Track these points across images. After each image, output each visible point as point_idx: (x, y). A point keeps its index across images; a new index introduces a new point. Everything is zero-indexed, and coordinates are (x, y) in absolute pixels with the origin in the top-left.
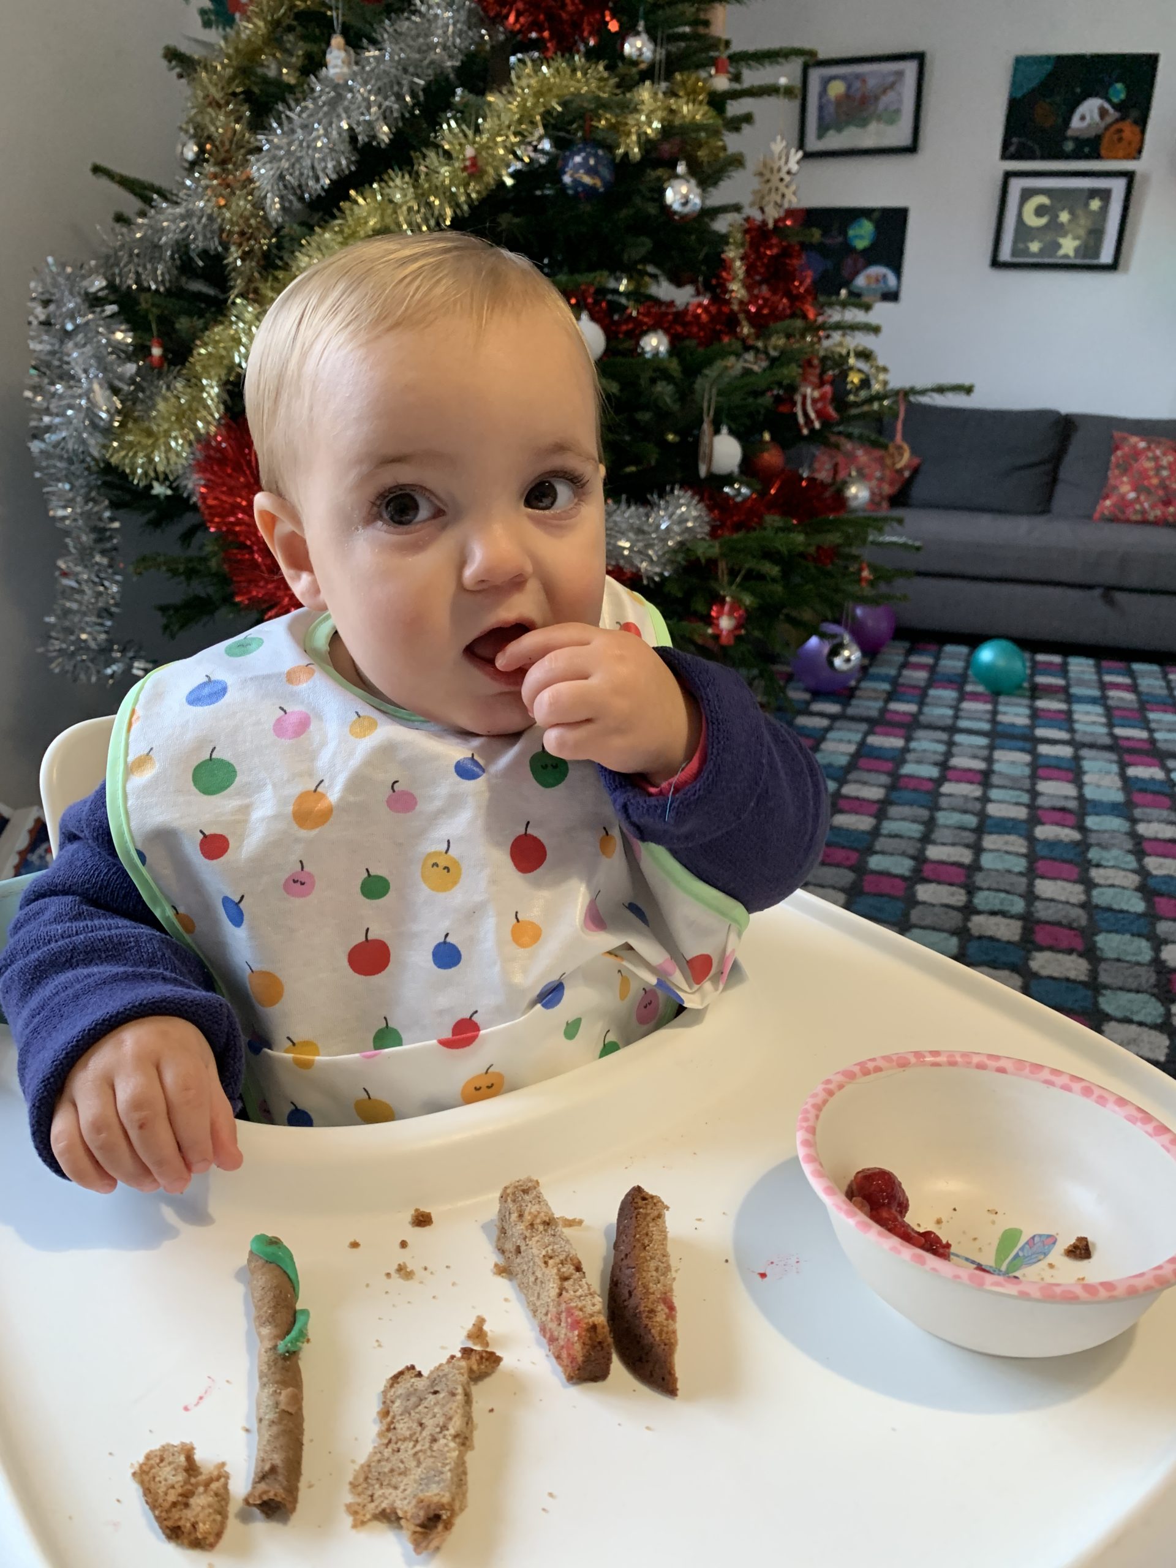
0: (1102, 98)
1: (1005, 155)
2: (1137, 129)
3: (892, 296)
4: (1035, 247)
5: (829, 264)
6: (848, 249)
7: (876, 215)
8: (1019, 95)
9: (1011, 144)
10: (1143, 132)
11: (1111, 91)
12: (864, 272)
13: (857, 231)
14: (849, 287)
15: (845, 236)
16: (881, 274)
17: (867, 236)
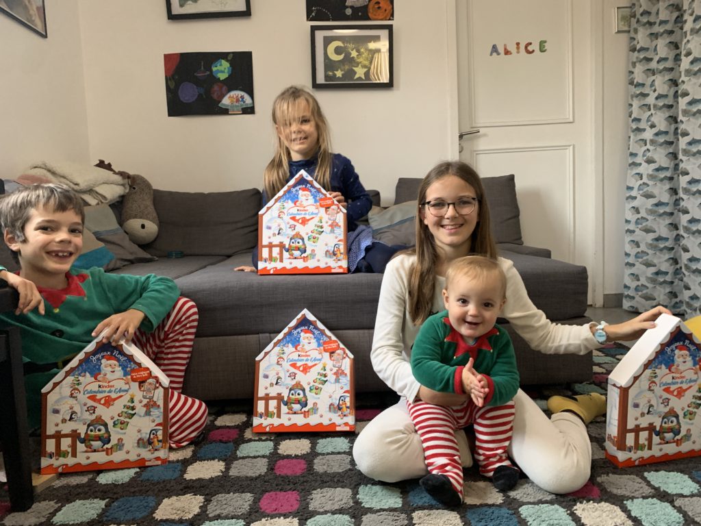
1: (309, 18)
2: (388, 2)
3: (250, 110)
4: (339, 74)
5: (202, 91)
6: (213, 79)
7: (230, 57)
9: (312, 11)
10: (392, 2)
12: (228, 95)
13: (219, 68)
14: (220, 105)
15: (211, 71)
16: (240, 96)
17: (226, 71)
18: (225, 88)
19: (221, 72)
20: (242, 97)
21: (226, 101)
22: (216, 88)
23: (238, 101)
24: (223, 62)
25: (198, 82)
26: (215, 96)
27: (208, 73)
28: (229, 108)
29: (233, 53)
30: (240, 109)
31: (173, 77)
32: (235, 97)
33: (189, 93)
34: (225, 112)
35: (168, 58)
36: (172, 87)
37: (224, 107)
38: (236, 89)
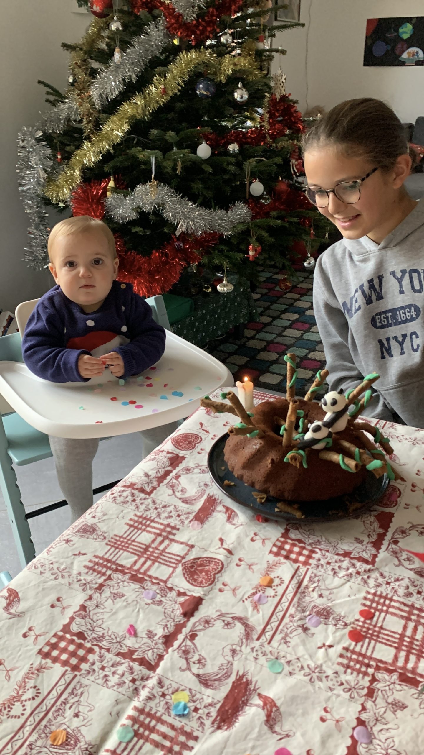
3: (421, 62)
5: (389, 48)
6: (399, 39)
7: (413, 22)
12: (407, 51)
13: (404, 30)
14: (400, 59)
15: (398, 32)
17: (409, 32)
18: (405, 46)
19: (406, 33)
20: (417, 53)
21: (405, 56)
22: (399, 46)
23: (413, 55)
24: (408, 24)
25: (387, 41)
26: (398, 52)
27: (396, 34)
28: (406, 61)
29: (417, 18)
30: (414, 61)
31: (371, 36)
32: (412, 52)
33: (380, 49)
34: (403, 64)
35: (370, 21)
36: (369, 44)
37: (403, 60)
38: (414, 46)
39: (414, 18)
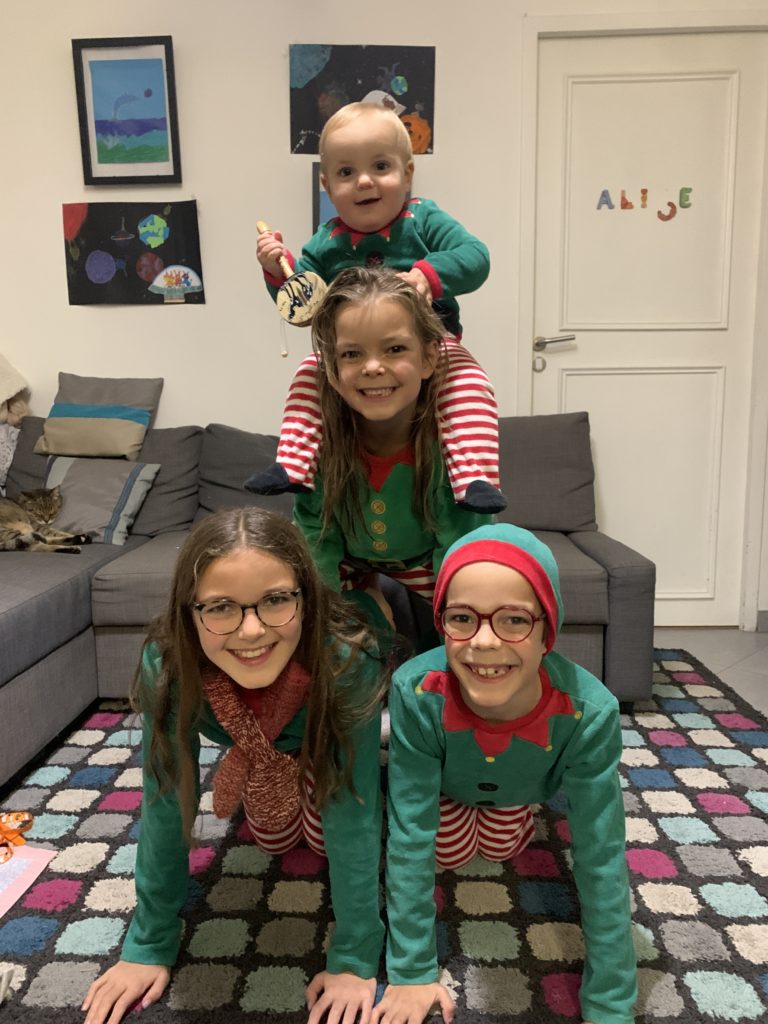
0: (385, 91)
1: (295, 149)
2: (425, 123)
3: (197, 297)
5: (123, 265)
6: (140, 247)
7: (167, 211)
8: (300, 85)
9: (300, 137)
10: (431, 124)
11: (393, 83)
12: (164, 273)
13: (150, 228)
14: (149, 289)
15: (137, 234)
16: (182, 274)
17: (161, 233)
18: (158, 262)
19: (154, 234)
20: (186, 276)
21: (160, 282)
22: (144, 260)
23: (178, 282)
24: (157, 218)
25: (115, 251)
26: (143, 274)
27: (132, 236)
28: (165, 293)
29: (171, 204)
30: (182, 295)
31: (77, 240)
32: (174, 275)
33: (102, 268)
34: (158, 299)
35: (69, 209)
36: (76, 257)
37: (156, 292)
38: (176, 263)
39: (166, 204)
